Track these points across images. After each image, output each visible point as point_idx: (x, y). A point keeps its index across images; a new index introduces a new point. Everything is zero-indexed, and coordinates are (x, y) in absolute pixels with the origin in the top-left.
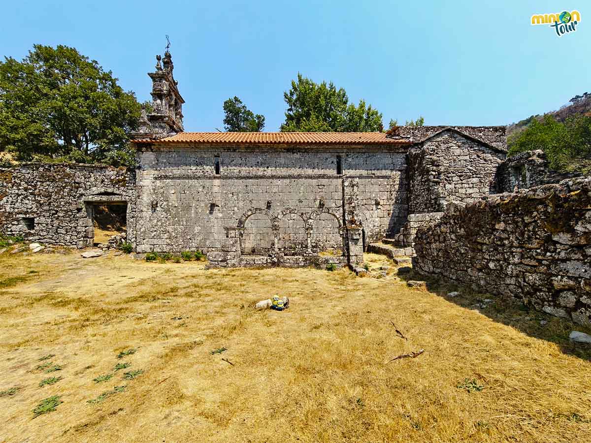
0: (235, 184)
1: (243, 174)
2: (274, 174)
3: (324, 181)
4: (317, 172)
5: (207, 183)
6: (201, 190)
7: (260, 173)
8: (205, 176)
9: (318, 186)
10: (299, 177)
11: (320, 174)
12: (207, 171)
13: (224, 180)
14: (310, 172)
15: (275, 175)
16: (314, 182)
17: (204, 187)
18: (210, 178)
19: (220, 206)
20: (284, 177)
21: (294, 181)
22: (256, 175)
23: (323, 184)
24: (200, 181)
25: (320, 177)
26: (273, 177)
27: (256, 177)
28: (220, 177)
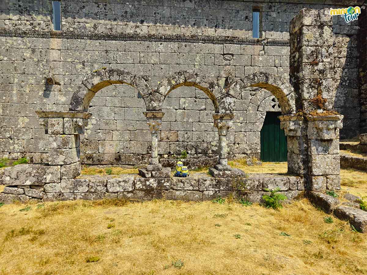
0: (87, 48)
1: (101, 30)
2: (152, 33)
3: (234, 48)
4: (221, 32)
5: (40, 43)
6: (28, 55)
7: (130, 31)
8: (35, 31)
9: (224, 54)
10: (194, 39)
11: (227, 35)
12: (39, 24)
13: (69, 40)
14: (210, 32)
15: (154, 35)
16: (217, 48)
17: (33, 51)
18: (44, 36)
19: (62, 83)
20: (168, 39)
21: (186, 46)
22: (122, 33)
23: (230, 53)
24: (26, 39)
25: (226, 40)
26: (150, 38)
27: (124, 37)
28: (62, 34)
